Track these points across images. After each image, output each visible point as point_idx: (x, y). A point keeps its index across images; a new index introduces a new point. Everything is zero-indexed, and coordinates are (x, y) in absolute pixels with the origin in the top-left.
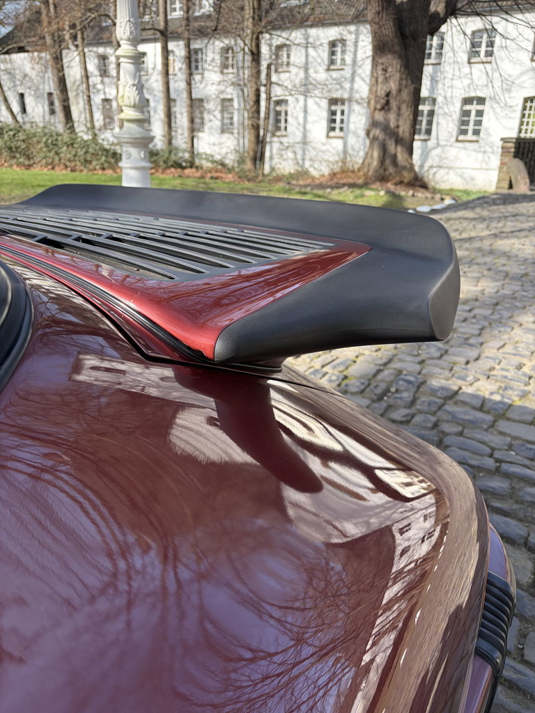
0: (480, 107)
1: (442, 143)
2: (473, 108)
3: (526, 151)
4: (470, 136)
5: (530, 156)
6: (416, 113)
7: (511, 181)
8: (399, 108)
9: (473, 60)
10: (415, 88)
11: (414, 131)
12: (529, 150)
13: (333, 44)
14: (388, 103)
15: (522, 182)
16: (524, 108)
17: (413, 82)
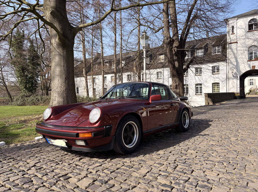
0: (201, 86)
1: (191, 95)
2: (199, 86)
3: (211, 96)
4: (199, 94)
5: (213, 97)
6: (183, 88)
7: (208, 103)
8: (179, 88)
9: (197, 75)
10: (182, 84)
11: (183, 93)
12: (212, 96)
13: (158, 73)
14: (176, 87)
15: (211, 102)
16: (213, 86)
17: (182, 83)
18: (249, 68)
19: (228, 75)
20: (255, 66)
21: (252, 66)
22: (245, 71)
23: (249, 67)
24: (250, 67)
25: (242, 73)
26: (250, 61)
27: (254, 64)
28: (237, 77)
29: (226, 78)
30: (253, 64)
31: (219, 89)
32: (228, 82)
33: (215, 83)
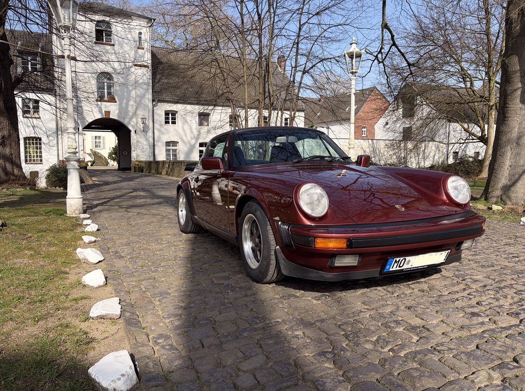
16: (26, 144)
18: (100, 115)
19: (59, 123)
20: (109, 112)
21: (105, 112)
22: (92, 119)
23: (100, 113)
24: (102, 112)
25: (88, 122)
26: (100, 101)
27: (109, 108)
28: (78, 128)
29: (55, 130)
30: (106, 107)
31: (41, 152)
32: (60, 137)
33: (31, 137)
